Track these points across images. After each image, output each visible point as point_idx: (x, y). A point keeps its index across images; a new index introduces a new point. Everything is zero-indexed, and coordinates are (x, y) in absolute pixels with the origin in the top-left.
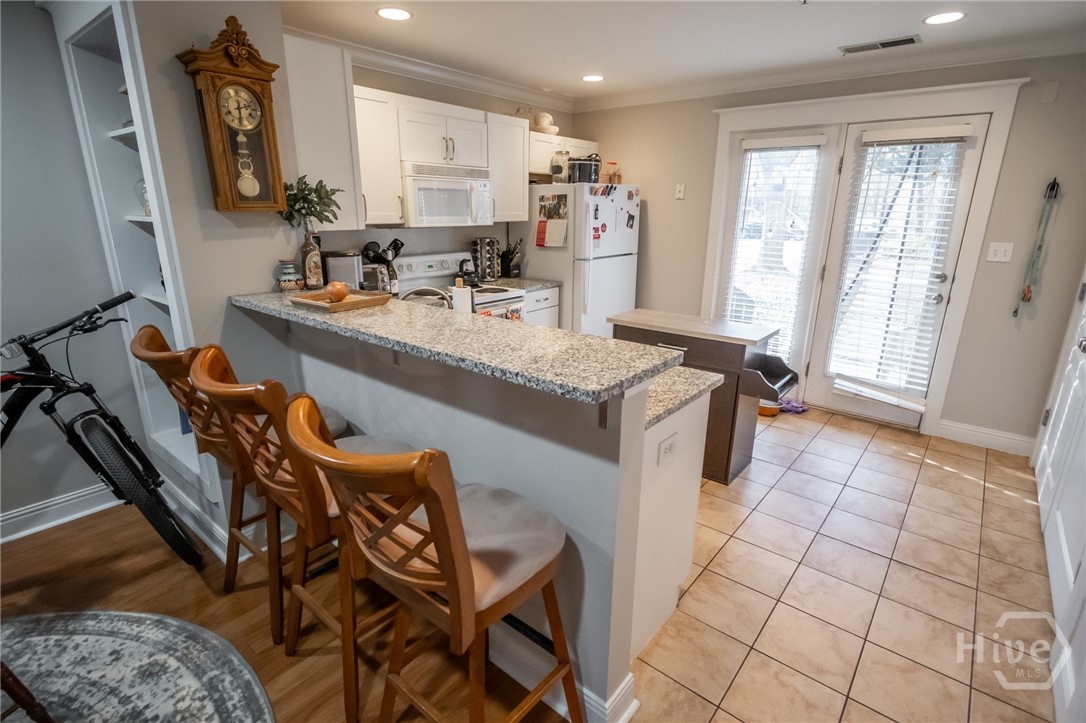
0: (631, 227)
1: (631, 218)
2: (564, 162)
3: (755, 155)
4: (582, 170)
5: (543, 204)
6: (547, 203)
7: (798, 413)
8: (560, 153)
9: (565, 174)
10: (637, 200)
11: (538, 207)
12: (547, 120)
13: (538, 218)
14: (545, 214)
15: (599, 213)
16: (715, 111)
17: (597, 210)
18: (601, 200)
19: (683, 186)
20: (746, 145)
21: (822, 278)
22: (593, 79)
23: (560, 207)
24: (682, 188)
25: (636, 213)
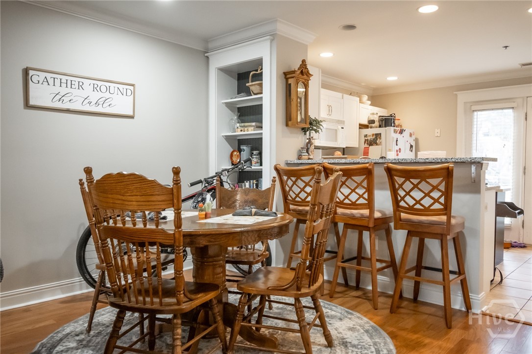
0: (412, 151)
1: (411, 146)
2: (376, 118)
3: (479, 113)
4: (387, 122)
5: (366, 138)
6: (369, 138)
7: (521, 247)
8: (373, 114)
9: (377, 124)
10: (414, 137)
11: (363, 141)
12: (365, 98)
13: (364, 146)
14: (368, 144)
15: (398, 142)
16: (454, 93)
17: (397, 141)
18: (398, 136)
19: (439, 130)
20: (474, 108)
21: (525, 173)
22: (392, 79)
23: (377, 139)
24: (439, 131)
25: (413, 144)
